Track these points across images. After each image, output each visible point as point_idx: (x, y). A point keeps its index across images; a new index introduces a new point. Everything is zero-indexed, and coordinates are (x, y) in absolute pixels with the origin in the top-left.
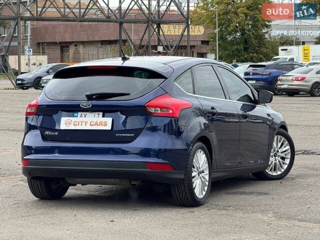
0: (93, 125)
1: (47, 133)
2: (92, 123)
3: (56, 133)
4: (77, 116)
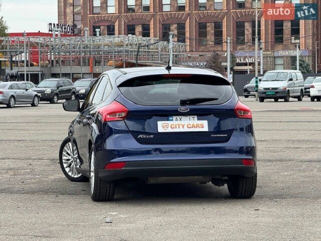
1: (141, 136)
2: (189, 126)
3: (152, 136)
4: (172, 120)
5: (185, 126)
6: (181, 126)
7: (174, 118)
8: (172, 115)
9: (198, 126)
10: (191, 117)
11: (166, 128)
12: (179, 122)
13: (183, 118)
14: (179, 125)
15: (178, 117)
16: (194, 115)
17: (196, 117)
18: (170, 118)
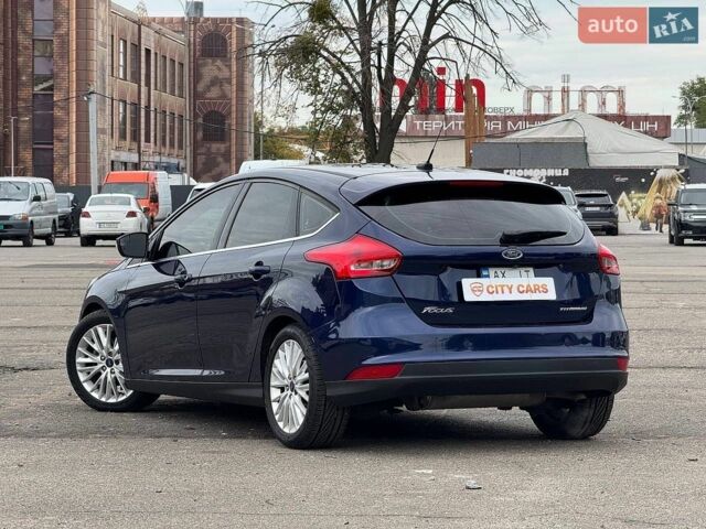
0: (523, 292)
1: (428, 309)
2: (521, 289)
3: (450, 310)
4: (488, 276)
5: (514, 290)
6: (506, 289)
7: (492, 271)
8: (487, 267)
9: (536, 289)
10: (523, 270)
11: (478, 293)
12: (500, 281)
13: (508, 272)
14: (502, 287)
15: (499, 271)
16: (529, 266)
17: (531, 270)
18: (485, 273)
